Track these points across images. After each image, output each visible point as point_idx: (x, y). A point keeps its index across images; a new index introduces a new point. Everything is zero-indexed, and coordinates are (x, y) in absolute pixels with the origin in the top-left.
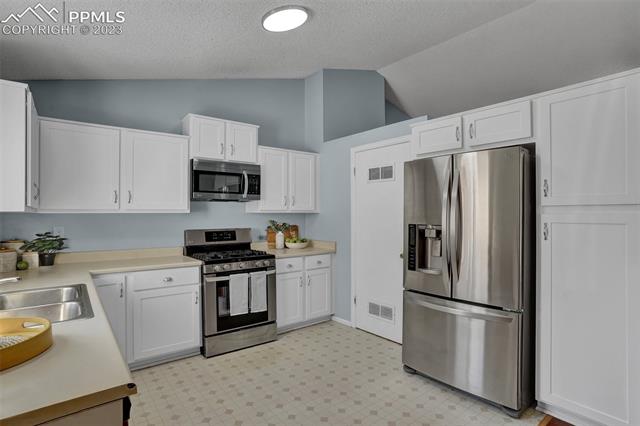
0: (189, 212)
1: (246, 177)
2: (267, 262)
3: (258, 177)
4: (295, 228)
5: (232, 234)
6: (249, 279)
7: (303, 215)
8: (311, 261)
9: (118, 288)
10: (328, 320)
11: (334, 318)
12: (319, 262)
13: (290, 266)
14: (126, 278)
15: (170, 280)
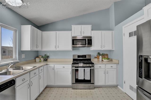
0: (72, 50)
1: (87, 40)
2: (91, 65)
3: (91, 40)
4: (107, 55)
5: (85, 56)
6: (84, 70)
7: (110, 51)
8: (109, 66)
9: (52, 68)
10: (116, 87)
11: (118, 86)
12: (112, 67)
13: (100, 67)
14: (54, 65)
15: (64, 67)
